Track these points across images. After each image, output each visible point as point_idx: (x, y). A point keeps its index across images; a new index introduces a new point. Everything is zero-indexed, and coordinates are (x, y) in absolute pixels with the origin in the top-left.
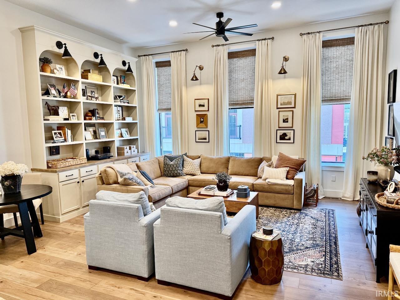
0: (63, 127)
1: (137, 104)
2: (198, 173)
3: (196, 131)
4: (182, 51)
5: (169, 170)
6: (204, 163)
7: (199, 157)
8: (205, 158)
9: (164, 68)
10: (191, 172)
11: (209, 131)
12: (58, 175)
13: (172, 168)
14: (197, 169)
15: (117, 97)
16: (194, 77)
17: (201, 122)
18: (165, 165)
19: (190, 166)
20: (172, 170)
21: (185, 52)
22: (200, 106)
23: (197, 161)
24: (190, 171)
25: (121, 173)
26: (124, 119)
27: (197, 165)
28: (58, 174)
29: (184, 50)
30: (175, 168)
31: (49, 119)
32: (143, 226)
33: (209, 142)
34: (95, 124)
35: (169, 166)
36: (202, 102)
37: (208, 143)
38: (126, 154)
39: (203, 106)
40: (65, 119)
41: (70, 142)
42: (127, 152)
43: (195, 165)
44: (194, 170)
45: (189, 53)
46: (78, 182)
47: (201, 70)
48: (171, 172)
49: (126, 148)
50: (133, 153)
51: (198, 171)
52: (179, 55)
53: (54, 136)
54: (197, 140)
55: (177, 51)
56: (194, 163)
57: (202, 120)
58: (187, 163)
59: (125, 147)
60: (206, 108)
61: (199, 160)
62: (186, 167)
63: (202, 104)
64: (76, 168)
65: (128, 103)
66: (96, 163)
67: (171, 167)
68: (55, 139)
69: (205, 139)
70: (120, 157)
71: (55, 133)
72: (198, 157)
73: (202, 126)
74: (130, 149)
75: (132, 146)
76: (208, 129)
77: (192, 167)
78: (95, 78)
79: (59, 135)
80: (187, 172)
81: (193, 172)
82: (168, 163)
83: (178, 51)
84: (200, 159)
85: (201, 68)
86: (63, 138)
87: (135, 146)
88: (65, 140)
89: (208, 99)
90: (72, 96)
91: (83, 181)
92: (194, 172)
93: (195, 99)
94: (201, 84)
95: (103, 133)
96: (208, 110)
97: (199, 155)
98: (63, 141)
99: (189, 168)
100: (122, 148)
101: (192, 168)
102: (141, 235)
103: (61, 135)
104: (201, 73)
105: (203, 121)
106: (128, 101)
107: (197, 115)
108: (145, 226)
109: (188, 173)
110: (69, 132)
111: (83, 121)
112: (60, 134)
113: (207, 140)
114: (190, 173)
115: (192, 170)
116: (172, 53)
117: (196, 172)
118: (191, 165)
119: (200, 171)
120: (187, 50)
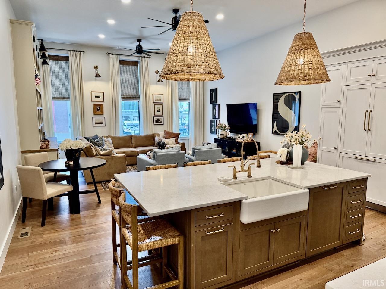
3: (93, 117)
16: (98, 75)
17: (98, 110)
22: (96, 97)
29: (81, 51)
36: (98, 94)
39: (99, 97)
47: (96, 69)
51: (113, 147)
52: (78, 55)
54: (95, 125)
57: (99, 108)
60: (102, 99)
69: (102, 123)
76: (104, 116)
83: (77, 51)
89: (104, 93)
93: (92, 92)
96: (104, 101)
105: (99, 109)
107: (94, 104)
113: (104, 125)
116: (71, 51)
120: (84, 52)
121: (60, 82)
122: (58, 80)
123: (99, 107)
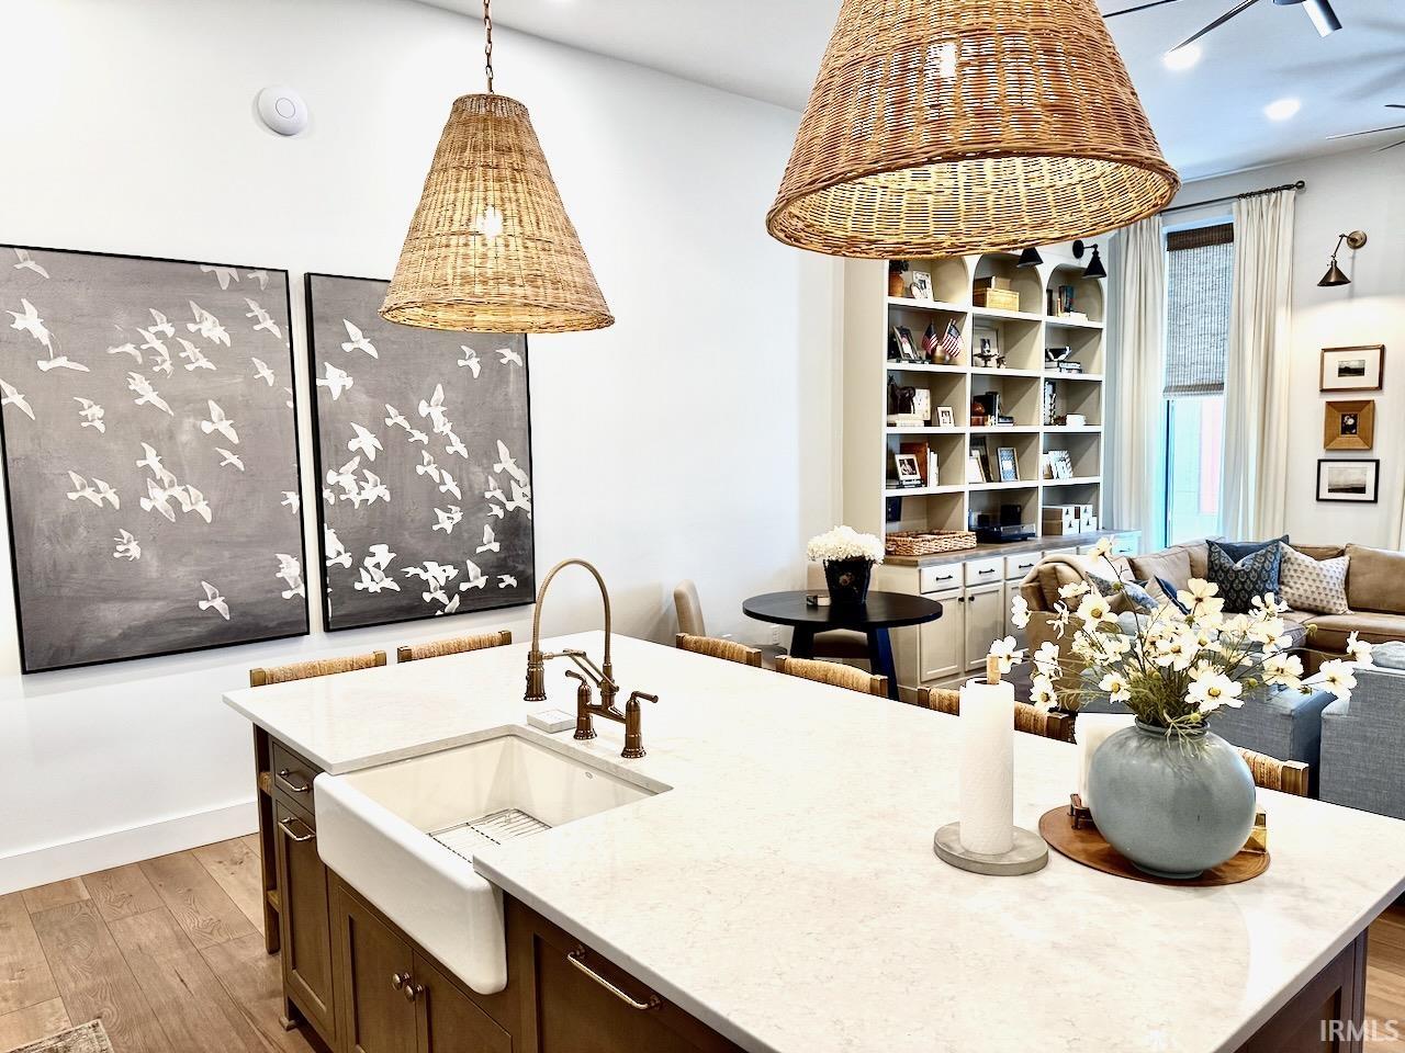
0: (922, 445)
1: (1104, 372)
2: (1338, 607)
3: (1320, 461)
4: (1285, 192)
5: (1232, 587)
6: (1364, 574)
7: (1342, 553)
8: (1369, 558)
9: (1197, 251)
10: (1311, 601)
11: (1377, 462)
12: (918, 574)
13: (1243, 583)
14: (1334, 593)
15: (1050, 354)
16: (1333, 274)
17: (1346, 429)
18: (1216, 572)
19: (1311, 582)
20: (1244, 589)
21: (1292, 193)
22: (1344, 371)
23: (1336, 567)
24: (1307, 598)
25: (1102, 581)
26: (1061, 421)
27: (1335, 580)
28: (920, 571)
29: (1289, 187)
30: (1255, 583)
31: (897, 422)
32: (1283, 715)
33: (1376, 501)
34: (984, 438)
35: (1231, 577)
36: (1352, 360)
37: (1373, 505)
38: (1066, 531)
39: (1359, 372)
40: (928, 423)
41: (933, 488)
42: (1070, 526)
43: (1328, 579)
44: (1323, 596)
45: (1306, 194)
46: (962, 600)
47: (1355, 248)
48: (1238, 597)
49: (1067, 513)
50: (1084, 529)
51: (1340, 601)
52: (1268, 205)
53: (900, 470)
54: (1324, 494)
55: (1260, 193)
56: (1325, 572)
57: (1351, 422)
58: (1295, 571)
59: (1064, 509)
60: (1369, 379)
61: (1342, 562)
62: (1292, 584)
63: (1354, 365)
64: (958, 560)
65: (1080, 371)
66: (1002, 550)
67: (1236, 577)
68: (902, 477)
69: (1362, 490)
70: (1054, 539)
71: (902, 462)
72: (1336, 552)
73: (1349, 442)
74: (1077, 515)
75: (1082, 507)
76: (1375, 455)
77: (1318, 584)
78: (1002, 302)
79: (908, 467)
80: (1295, 601)
81: (1318, 603)
82: (1228, 565)
83: (1266, 191)
84: (1347, 558)
85: (1356, 242)
86: (918, 476)
87: (1090, 508)
88: (924, 481)
89: (1382, 349)
90: (948, 358)
91: (972, 599)
92: (1325, 603)
93: (1325, 350)
94: (1351, 296)
95: (1007, 465)
96: (1380, 386)
97: (1342, 546)
98: (919, 482)
99: (1306, 587)
100: (1054, 511)
101: (1318, 587)
102: (1276, 739)
103: (913, 468)
104: (1353, 258)
105: (1354, 426)
106: (1078, 366)
107: (1329, 403)
108: (1290, 716)
109: (1298, 604)
110: (933, 458)
111: (967, 429)
112: (911, 462)
113: (1369, 495)
114: (1306, 606)
115: (1316, 596)
116: (1243, 200)
117: (1332, 604)
118: (1310, 578)
119: (1345, 602)
120: (1301, 186)
121: (1214, 326)
122: (1208, 320)
123: (1355, 418)
